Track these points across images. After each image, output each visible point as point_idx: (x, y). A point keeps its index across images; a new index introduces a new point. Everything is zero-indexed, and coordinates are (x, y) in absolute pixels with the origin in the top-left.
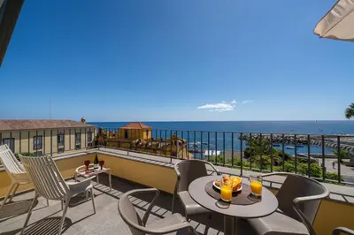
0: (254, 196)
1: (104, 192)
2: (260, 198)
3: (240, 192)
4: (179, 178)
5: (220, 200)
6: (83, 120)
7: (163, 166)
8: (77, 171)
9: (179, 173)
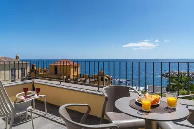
0: (170, 108)
1: (40, 116)
2: (174, 109)
3: (158, 105)
4: (106, 99)
5: (141, 111)
6: (17, 57)
7: (92, 93)
8: (17, 96)
9: (106, 95)
